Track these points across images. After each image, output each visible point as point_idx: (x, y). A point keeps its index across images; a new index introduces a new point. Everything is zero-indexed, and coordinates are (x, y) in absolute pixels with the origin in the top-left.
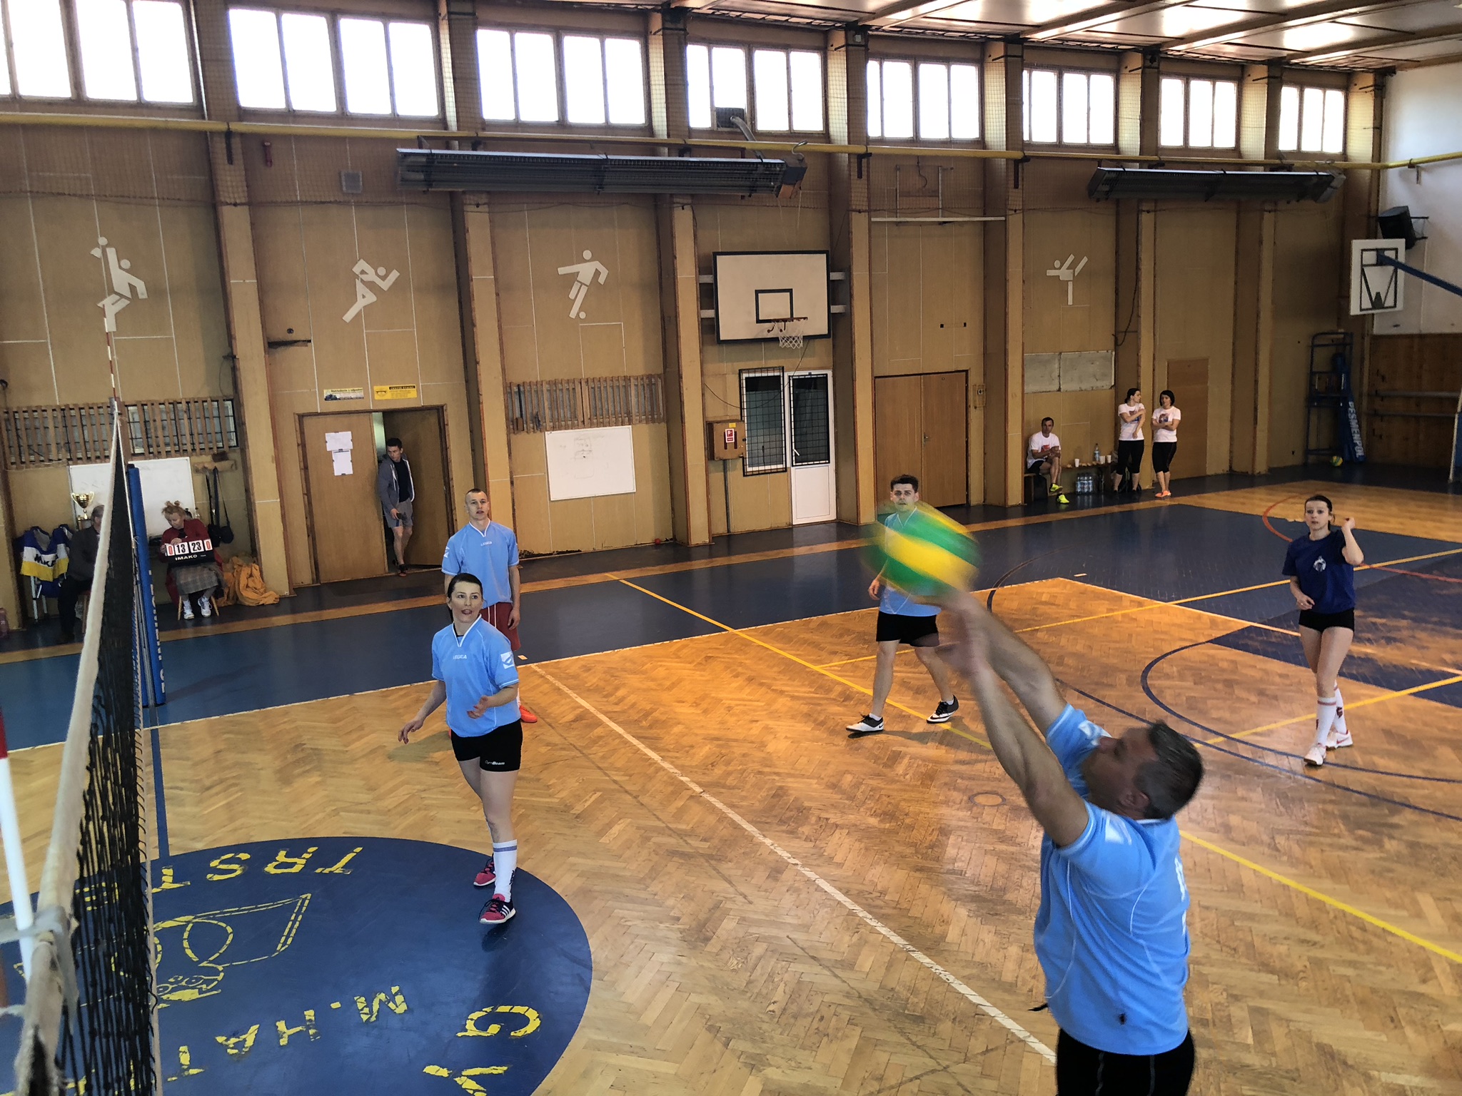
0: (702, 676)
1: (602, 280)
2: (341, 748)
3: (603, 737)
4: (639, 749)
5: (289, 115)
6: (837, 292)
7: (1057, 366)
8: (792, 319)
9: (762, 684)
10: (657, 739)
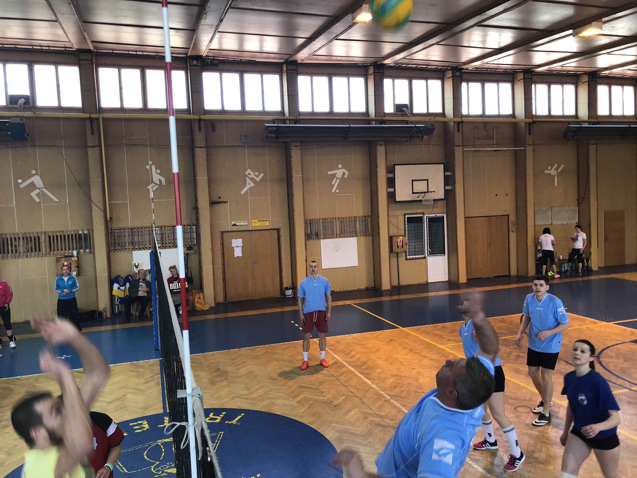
0: (389, 347)
1: (346, 176)
2: (235, 371)
3: (345, 372)
4: (361, 379)
5: (223, 112)
6: (449, 180)
7: (550, 213)
8: (428, 192)
9: (416, 353)
10: (369, 374)
